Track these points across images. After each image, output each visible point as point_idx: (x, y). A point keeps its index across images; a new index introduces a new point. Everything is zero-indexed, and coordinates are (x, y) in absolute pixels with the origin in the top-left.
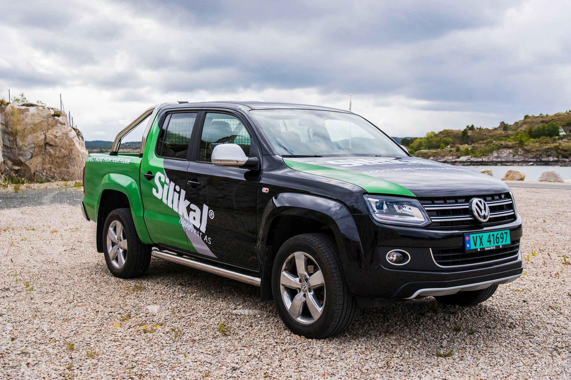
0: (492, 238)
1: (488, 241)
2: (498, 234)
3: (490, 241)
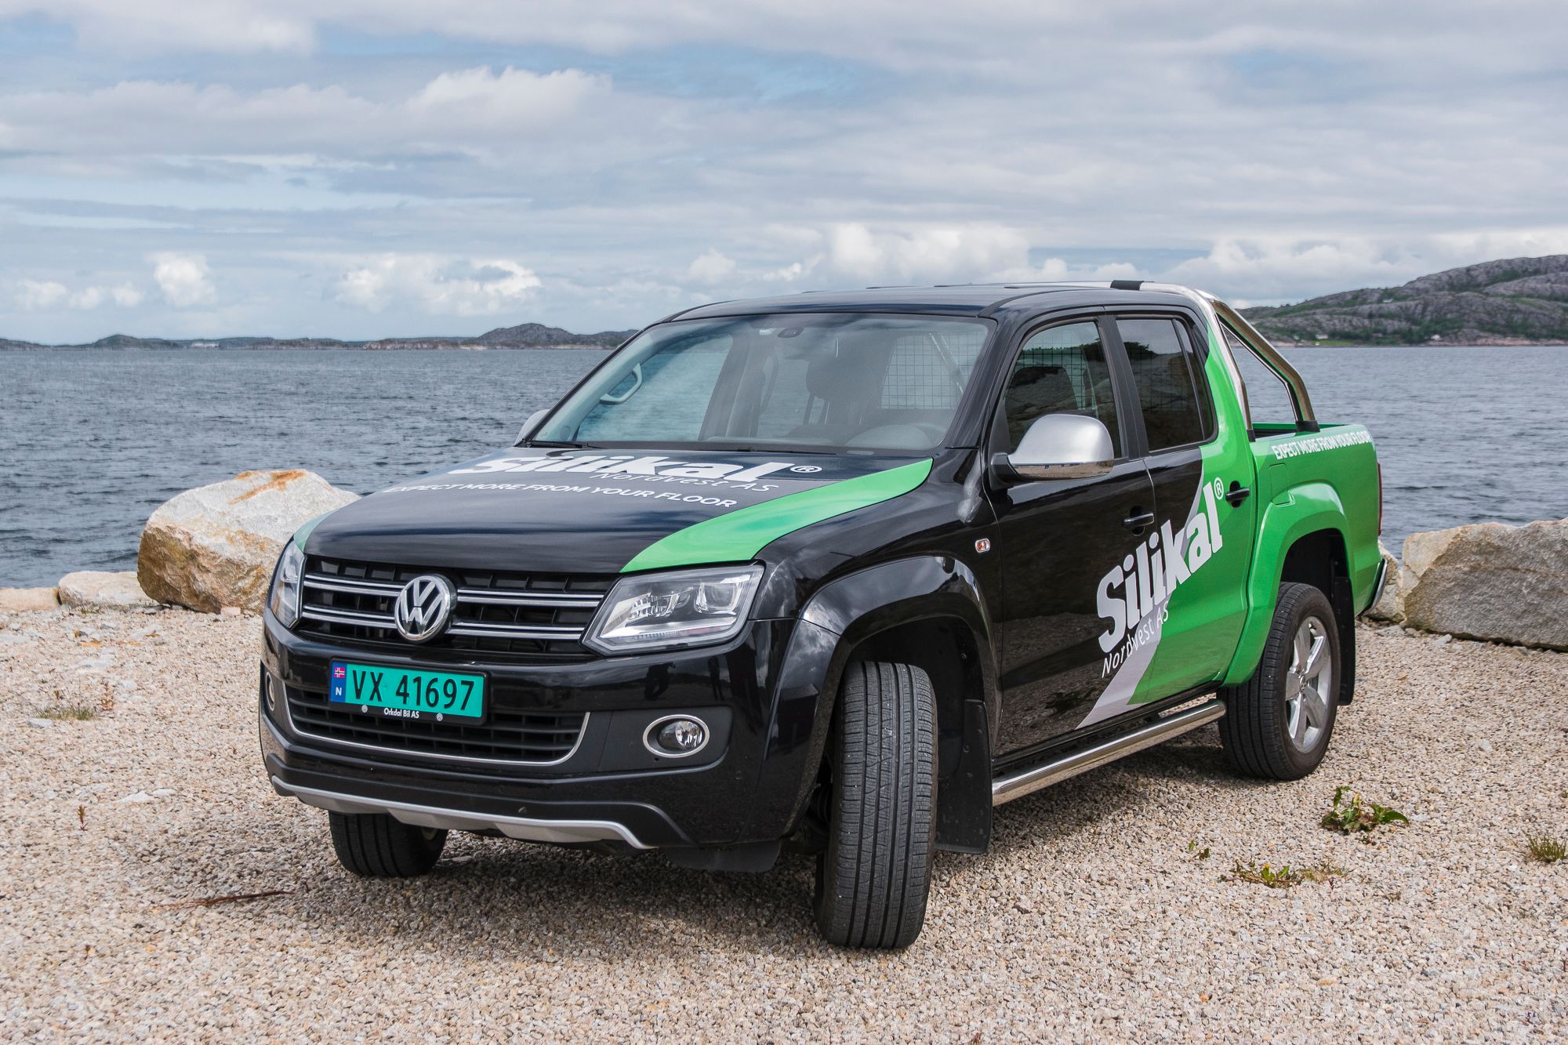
0: (412, 688)
1: (398, 693)
2: (435, 680)
3: (405, 695)
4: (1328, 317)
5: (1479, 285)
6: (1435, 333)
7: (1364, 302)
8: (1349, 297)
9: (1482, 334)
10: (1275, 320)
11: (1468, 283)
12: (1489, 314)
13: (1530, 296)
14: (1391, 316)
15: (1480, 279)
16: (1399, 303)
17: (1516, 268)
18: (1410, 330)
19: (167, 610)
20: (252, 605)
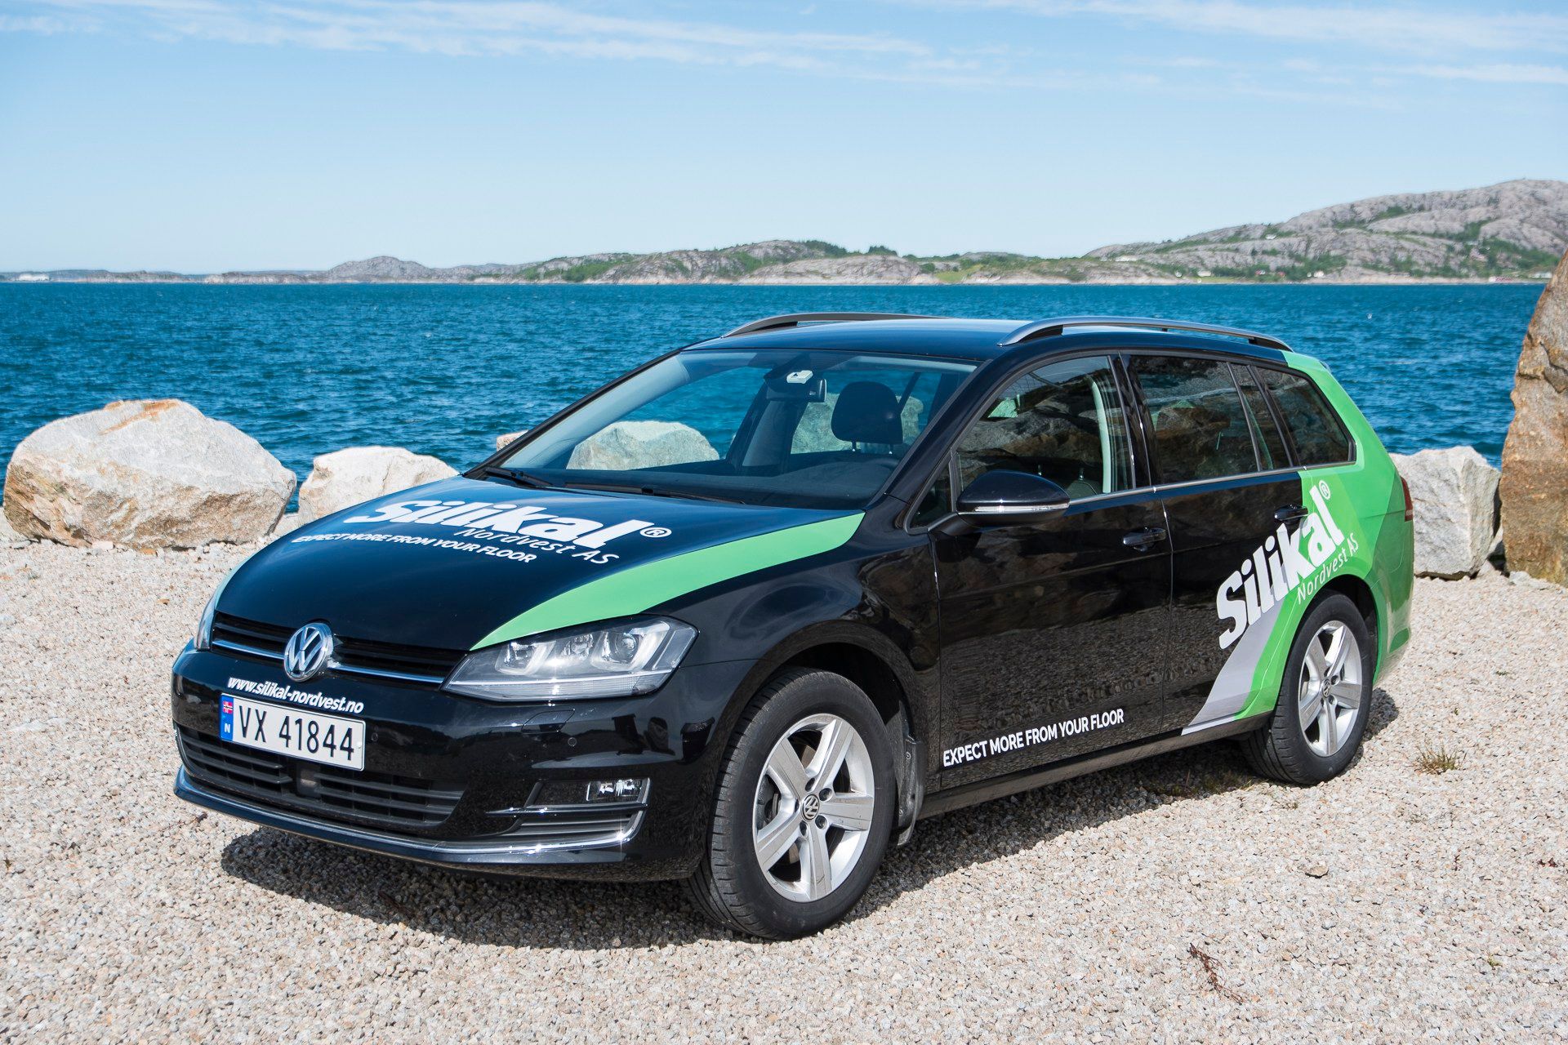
4: (1210, 253)
5: (1363, 221)
6: (1318, 269)
7: (1247, 238)
8: (1231, 233)
9: (1366, 272)
10: (1156, 256)
11: (1352, 220)
12: (1372, 251)
13: (1414, 233)
14: (1274, 253)
15: (1364, 216)
16: (1282, 240)
17: (1400, 204)
18: (1293, 267)
19: (35, 544)
20: (125, 539)
